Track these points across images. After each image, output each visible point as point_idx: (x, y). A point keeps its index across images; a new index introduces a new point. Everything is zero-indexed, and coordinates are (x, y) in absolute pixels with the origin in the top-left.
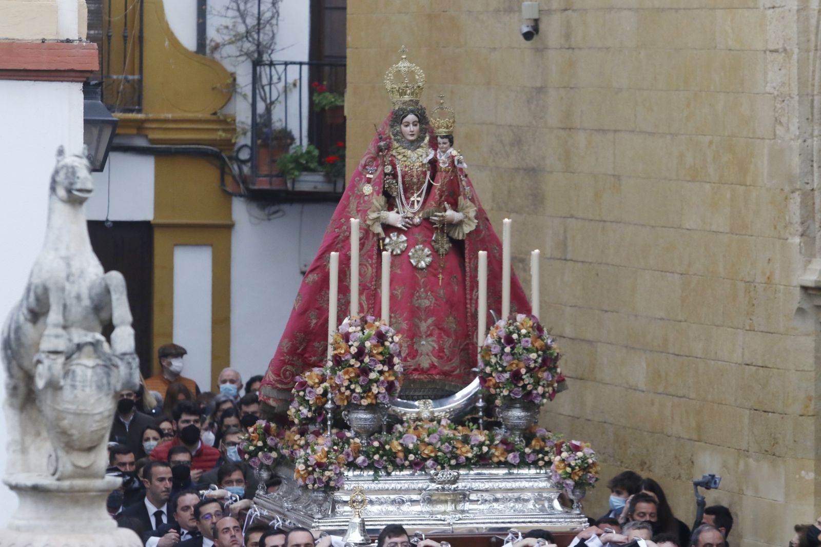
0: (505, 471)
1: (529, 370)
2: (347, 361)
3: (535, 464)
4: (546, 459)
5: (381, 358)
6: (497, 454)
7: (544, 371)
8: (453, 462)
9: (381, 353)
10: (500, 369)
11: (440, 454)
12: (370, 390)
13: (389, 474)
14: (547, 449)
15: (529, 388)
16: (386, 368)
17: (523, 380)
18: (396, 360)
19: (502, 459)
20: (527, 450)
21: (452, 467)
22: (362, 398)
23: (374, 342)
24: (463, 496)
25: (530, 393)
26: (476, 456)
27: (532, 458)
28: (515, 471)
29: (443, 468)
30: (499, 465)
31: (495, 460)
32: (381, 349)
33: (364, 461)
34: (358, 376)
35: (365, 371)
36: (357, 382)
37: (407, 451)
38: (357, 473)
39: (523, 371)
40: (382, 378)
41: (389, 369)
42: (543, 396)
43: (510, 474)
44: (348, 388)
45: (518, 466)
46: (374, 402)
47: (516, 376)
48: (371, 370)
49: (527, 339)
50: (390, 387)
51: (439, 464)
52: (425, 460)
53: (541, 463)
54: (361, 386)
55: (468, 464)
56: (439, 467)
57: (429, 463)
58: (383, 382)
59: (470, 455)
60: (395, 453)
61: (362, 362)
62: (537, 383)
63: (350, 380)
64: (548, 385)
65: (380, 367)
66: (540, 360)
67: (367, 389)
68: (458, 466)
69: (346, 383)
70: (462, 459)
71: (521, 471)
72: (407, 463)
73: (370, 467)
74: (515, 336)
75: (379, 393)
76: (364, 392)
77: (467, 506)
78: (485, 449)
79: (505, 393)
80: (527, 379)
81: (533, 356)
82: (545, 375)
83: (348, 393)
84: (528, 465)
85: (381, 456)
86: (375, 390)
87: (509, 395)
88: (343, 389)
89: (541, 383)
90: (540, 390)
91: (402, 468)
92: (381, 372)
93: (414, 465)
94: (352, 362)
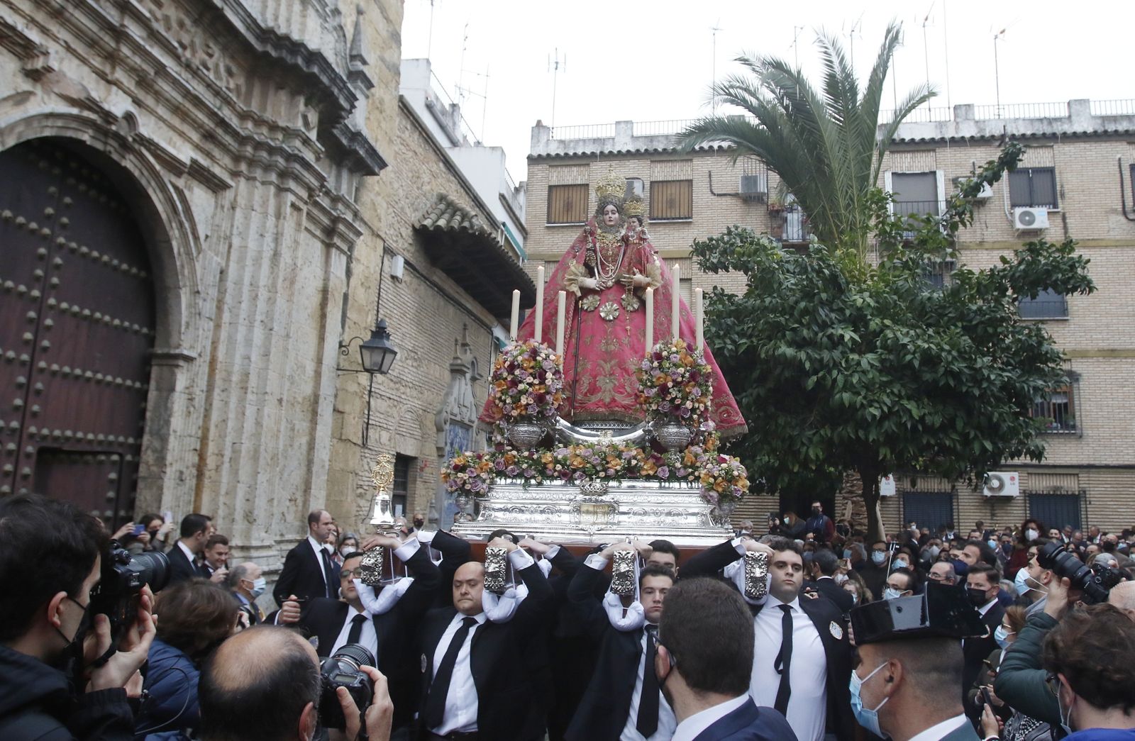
0: (656, 485)
1: (676, 384)
2: (501, 374)
3: (685, 478)
4: (696, 474)
5: (531, 371)
6: (645, 467)
7: (694, 386)
8: (602, 474)
9: (532, 368)
10: (649, 384)
11: (588, 465)
12: (520, 400)
13: (540, 484)
14: (698, 464)
15: (678, 402)
16: (536, 381)
17: (670, 393)
18: (549, 375)
19: (651, 473)
20: (678, 465)
21: (603, 479)
22: (513, 409)
23: (526, 357)
24: (612, 508)
25: (678, 407)
26: (624, 468)
27: (682, 473)
28: (667, 485)
29: (591, 479)
30: (648, 478)
31: (644, 473)
32: (532, 364)
33: (513, 471)
34: (509, 388)
35: (515, 383)
36: (507, 394)
37: (556, 461)
38: (509, 481)
39: (670, 384)
40: (531, 390)
41: (540, 384)
42: (693, 410)
43: (661, 487)
44: (500, 399)
45: (669, 480)
46: (524, 413)
47: (664, 390)
48: (521, 382)
49: (675, 355)
50: (540, 399)
51: (587, 475)
52: (574, 471)
53: (691, 478)
54: (511, 397)
55: (618, 477)
56: (588, 479)
57: (578, 474)
58: (531, 393)
59: (618, 468)
60: (545, 464)
61: (513, 374)
62: (685, 398)
63: (502, 392)
64: (698, 401)
65: (530, 380)
66: (687, 375)
67: (516, 400)
68: (607, 478)
69: (498, 395)
70: (612, 472)
71: (671, 485)
72: (556, 474)
73: (520, 476)
74: (665, 354)
75: (528, 404)
76: (514, 403)
77: (618, 518)
78: (634, 462)
79: (654, 407)
80: (674, 393)
81: (681, 370)
82: (694, 391)
83: (501, 405)
84: (678, 480)
85: (530, 466)
86: (524, 401)
87: (657, 410)
88: (497, 401)
89: (690, 398)
90: (689, 405)
91: (552, 478)
92: (530, 385)
93: (562, 475)
94: (505, 374)
